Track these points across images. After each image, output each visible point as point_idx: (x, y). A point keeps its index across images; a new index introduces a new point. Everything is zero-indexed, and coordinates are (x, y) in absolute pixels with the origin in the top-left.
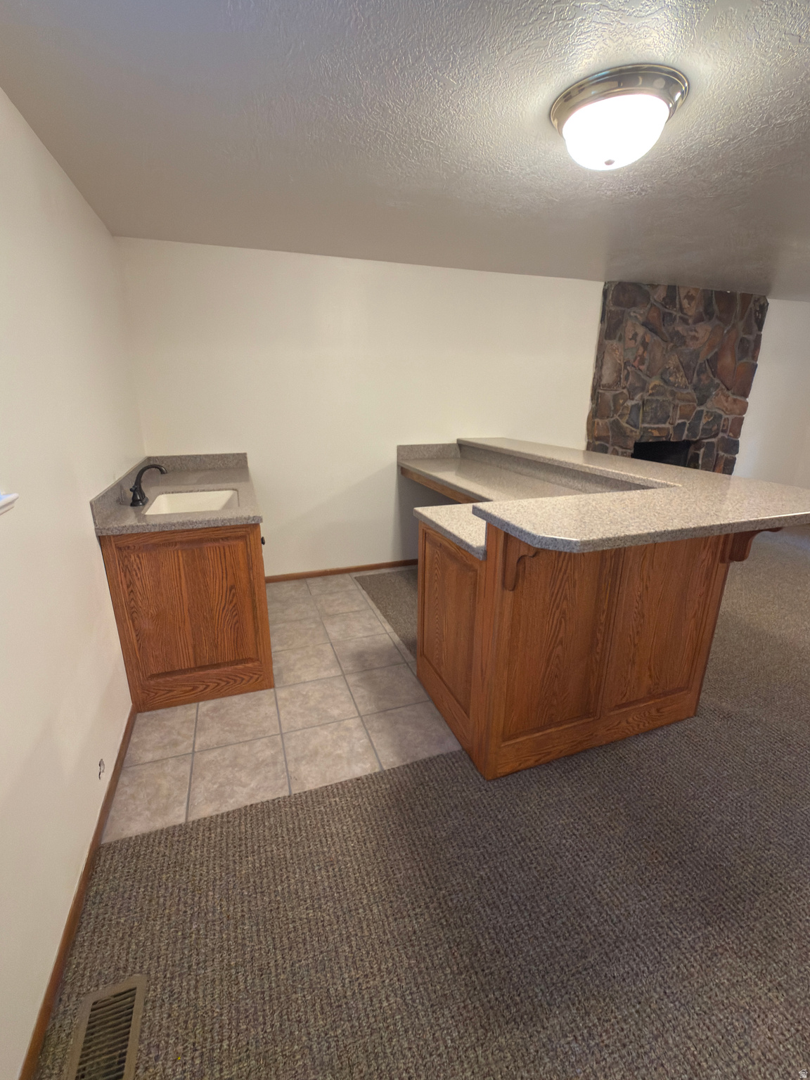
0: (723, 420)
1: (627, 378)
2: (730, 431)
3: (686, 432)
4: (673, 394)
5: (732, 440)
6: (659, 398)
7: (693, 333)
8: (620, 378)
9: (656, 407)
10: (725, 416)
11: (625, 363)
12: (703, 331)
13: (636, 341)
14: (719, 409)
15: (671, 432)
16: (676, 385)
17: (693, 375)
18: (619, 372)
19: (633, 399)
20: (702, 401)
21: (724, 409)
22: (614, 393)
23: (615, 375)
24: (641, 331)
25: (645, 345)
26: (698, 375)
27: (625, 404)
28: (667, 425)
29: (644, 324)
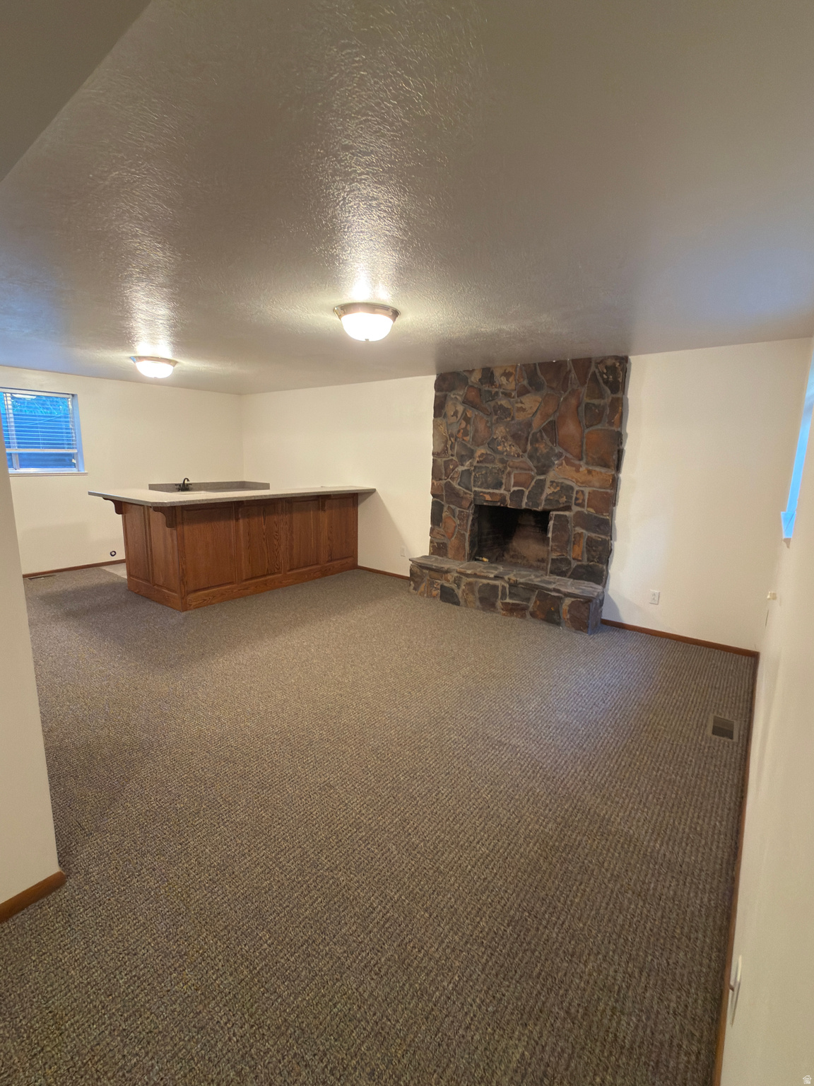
0: (575, 493)
1: (452, 447)
2: (588, 507)
3: (525, 500)
4: (502, 461)
5: (596, 517)
6: (488, 465)
7: (520, 405)
8: (447, 448)
9: (486, 473)
10: (576, 488)
11: (449, 435)
12: (531, 402)
13: (457, 417)
14: (565, 479)
15: (508, 499)
16: (505, 454)
17: (527, 444)
18: (446, 442)
19: (462, 465)
20: (543, 470)
21: (574, 480)
22: (444, 459)
23: (443, 445)
24: (460, 408)
25: (467, 420)
26: (531, 444)
27: (456, 470)
28: (502, 491)
29: (464, 402)
